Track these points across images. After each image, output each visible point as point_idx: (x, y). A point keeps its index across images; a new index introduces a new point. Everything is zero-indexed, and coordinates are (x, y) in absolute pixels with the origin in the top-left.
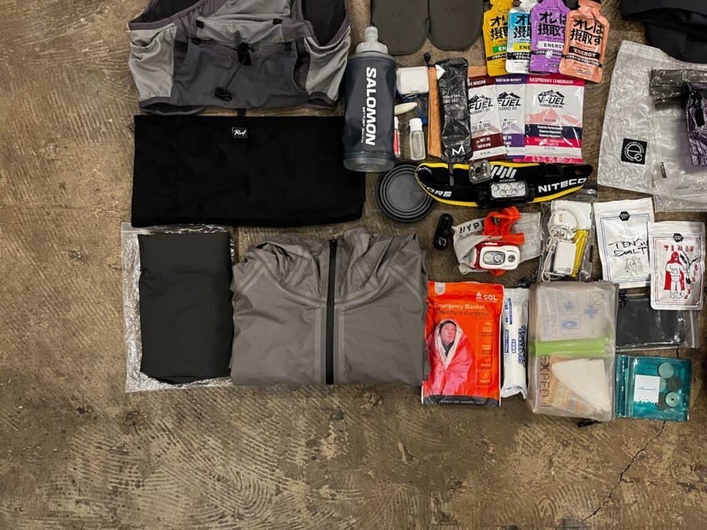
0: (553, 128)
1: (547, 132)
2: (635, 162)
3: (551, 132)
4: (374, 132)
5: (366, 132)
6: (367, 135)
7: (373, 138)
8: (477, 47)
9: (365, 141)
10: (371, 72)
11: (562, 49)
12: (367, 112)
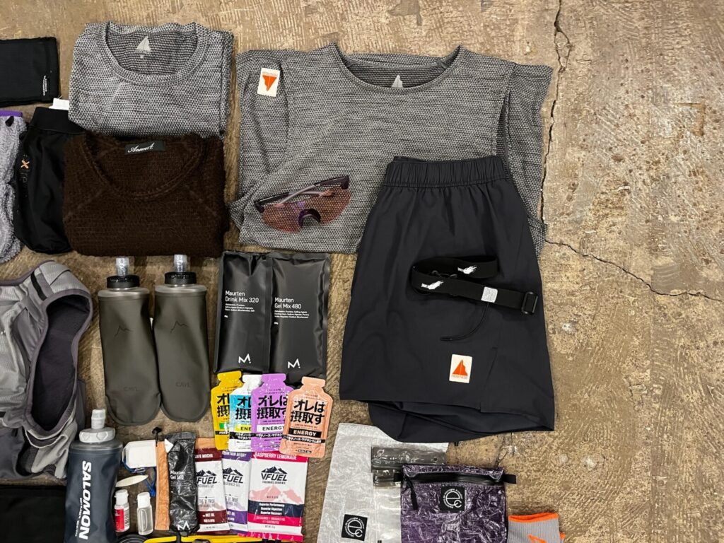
0: (275, 505)
1: (269, 509)
2: (355, 537)
3: (273, 509)
4: (88, 524)
5: (80, 525)
6: (82, 528)
7: (87, 531)
8: (207, 418)
9: (78, 535)
10: (87, 466)
11: (282, 430)
12: (84, 504)
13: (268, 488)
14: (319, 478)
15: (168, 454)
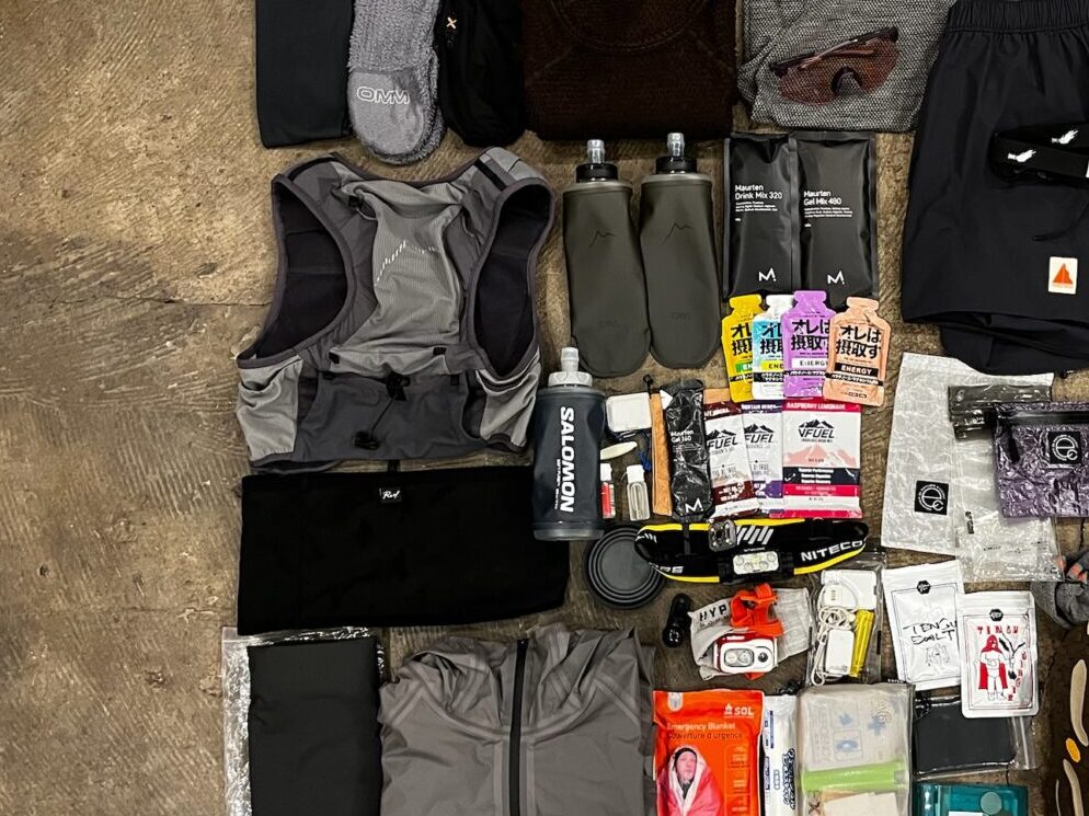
0: (820, 471)
1: (812, 476)
2: (933, 511)
3: (817, 476)
4: (572, 493)
5: (561, 494)
6: (563, 498)
7: (571, 501)
8: (716, 363)
9: (559, 508)
10: (567, 414)
11: (825, 366)
12: (563, 466)
13: (808, 449)
14: (877, 435)
15: (664, 411)
